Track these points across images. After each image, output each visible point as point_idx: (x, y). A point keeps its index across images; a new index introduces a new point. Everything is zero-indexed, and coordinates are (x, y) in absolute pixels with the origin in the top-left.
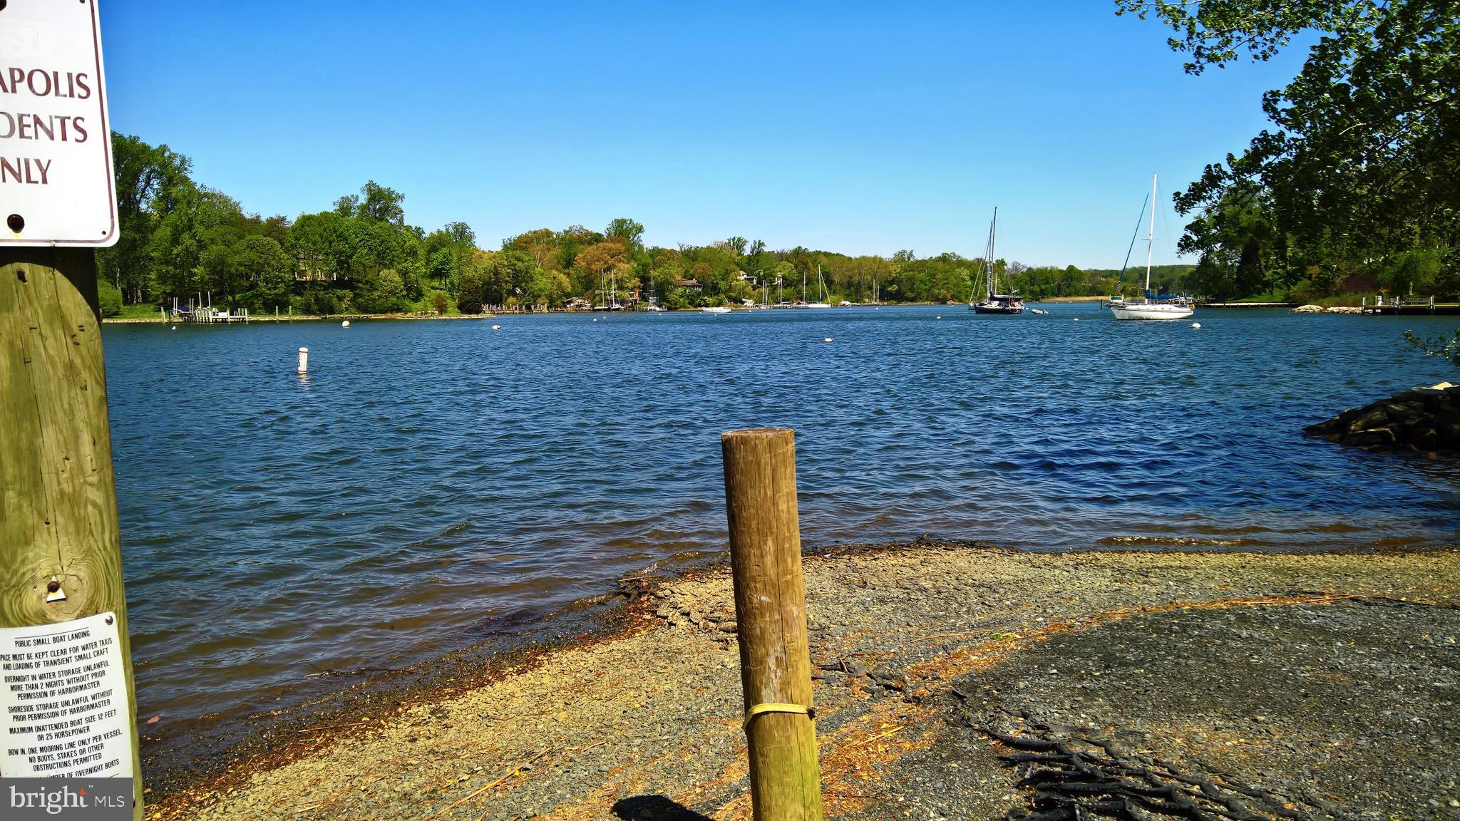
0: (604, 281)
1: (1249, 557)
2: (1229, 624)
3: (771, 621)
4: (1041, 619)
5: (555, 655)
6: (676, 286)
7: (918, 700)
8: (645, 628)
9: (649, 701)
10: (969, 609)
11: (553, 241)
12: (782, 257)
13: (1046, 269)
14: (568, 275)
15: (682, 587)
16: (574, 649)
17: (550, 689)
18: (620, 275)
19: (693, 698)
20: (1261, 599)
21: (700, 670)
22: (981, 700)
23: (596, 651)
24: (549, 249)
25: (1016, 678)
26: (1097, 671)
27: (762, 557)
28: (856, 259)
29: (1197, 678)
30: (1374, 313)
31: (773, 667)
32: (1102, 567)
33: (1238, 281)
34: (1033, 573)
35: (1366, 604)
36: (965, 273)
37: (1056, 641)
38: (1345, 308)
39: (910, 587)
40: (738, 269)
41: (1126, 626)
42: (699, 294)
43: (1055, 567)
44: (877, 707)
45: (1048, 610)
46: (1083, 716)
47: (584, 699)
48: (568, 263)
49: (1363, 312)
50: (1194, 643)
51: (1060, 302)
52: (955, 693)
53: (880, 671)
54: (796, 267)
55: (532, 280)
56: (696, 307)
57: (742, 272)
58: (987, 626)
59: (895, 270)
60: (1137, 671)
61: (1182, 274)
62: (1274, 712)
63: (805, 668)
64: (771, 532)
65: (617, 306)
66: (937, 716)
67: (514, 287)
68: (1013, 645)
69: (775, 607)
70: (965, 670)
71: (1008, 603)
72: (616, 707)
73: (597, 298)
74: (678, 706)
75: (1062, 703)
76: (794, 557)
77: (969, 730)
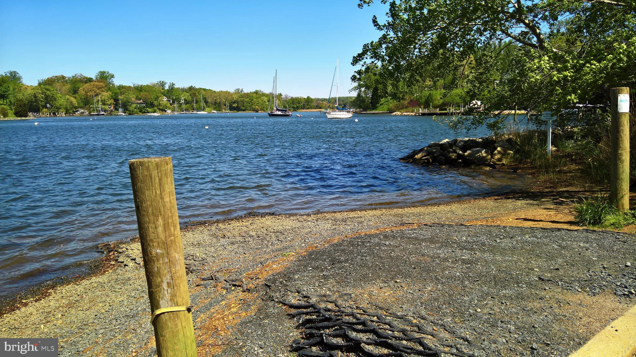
0: (95, 101)
1: (384, 211)
2: (380, 239)
3: (163, 263)
4: (304, 245)
5: (59, 289)
6: (132, 103)
7: (248, 290)
8: (111, 269)
9: (110, 308)
10: (272, 243)
11: (66, 81)
12: (183, 90)
13: (298, 97)
14: (75, 98)
15: (132, 246)
16: (70, 284)
17: (54, 308)
18: (103, 98)
19: (134, 303)
20: (391, 228)
21: (140, 288)
22: (278, 286)
23: (83, 284)
24: (64, 85)
25: (294, 274)
26: (329, 266)
27: (156, 228)
28: (217, 92)
29: (371, 265)
30: (419, 115)
31: (166, 288)
32: (328, 219)
33: (371, 103)
34: (299, 224)
35: (430, 226)
36: (265, 99)
37: (311, 254)
38: (409, 113)
39: (245, 236)
40: (162, 95)
41: (340, 244)
42: (144, 107)
43: (308, 221)
44: (229, 296)
45: (306, 240)
46: (324, 289)
47: (73, 311)
48: (75, 91)
49: (415, 115)
50: (368, 249)
51: (304, 112)
52: (266, 285)
53: (231, 278)
54: (190, 95)
55: (56, 100)
56: (143, 113)
57: (165, 97)
58: (280, 250)
59: (235, 97)
60: (345, 265)
61: (351, 100)
62: (403, 277)
63: (184, 286)
64: (161, 214)
65: (103, 113)
66: (257, 298)
67: (46, 104)
68: (292, 258)
69: (165, 255)
70: (270, 273)
71: (289, 239)
72: (91, 314)
73: (92, 109)
74: (126, 309)
75: (314, 283)
76: (175, 227)
77: (273, 302)
